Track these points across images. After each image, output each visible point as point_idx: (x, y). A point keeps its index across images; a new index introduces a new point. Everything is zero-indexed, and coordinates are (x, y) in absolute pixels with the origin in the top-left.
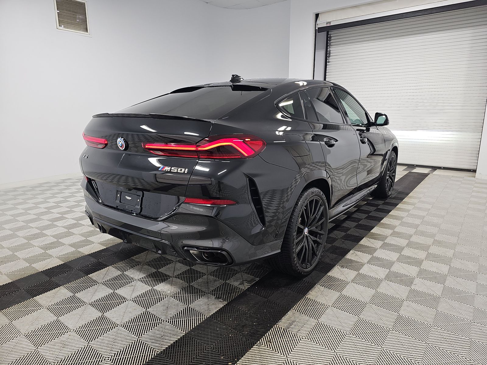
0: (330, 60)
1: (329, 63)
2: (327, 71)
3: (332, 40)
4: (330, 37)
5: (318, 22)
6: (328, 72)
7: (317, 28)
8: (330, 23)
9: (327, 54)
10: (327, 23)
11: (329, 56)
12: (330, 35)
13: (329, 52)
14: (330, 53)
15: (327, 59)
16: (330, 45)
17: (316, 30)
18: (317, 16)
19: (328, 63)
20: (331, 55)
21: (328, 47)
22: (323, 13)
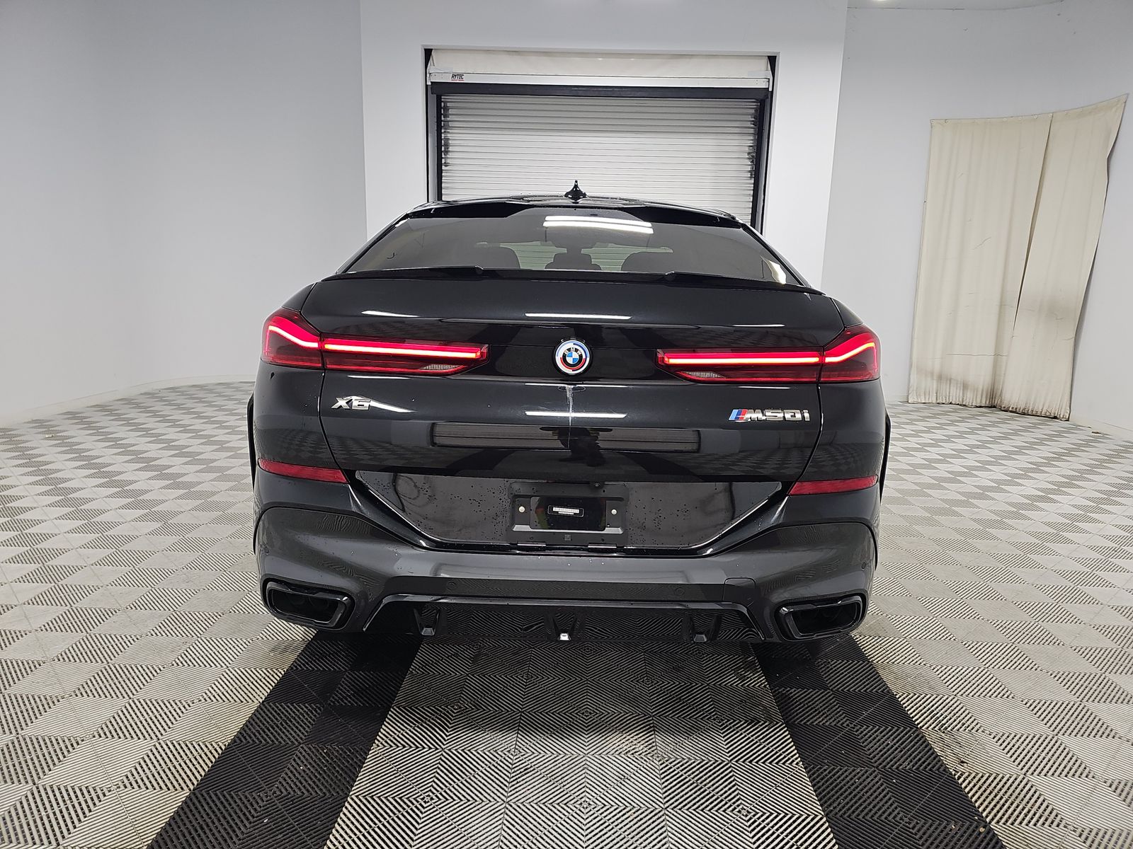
0: (448, 161)
1: (446, 166)
2: (443, 185)
3: (451, 115)
4: (446, 108)
5: (431, 69)
6: (447, 188)
7: (429, 83)
8: (461, 76)
9: (441, 146)
10: (454, 76)
11: (447, 152)
12: (445, 102)
13: (445, 143)
14: (447, 145)
15: (442, 158)
16: (447, 127)
17: (427, 86)
18: (428, 53)
19: (443, 168)
20: (450, 150)
21: (443, 131)
22: (441, 50)
